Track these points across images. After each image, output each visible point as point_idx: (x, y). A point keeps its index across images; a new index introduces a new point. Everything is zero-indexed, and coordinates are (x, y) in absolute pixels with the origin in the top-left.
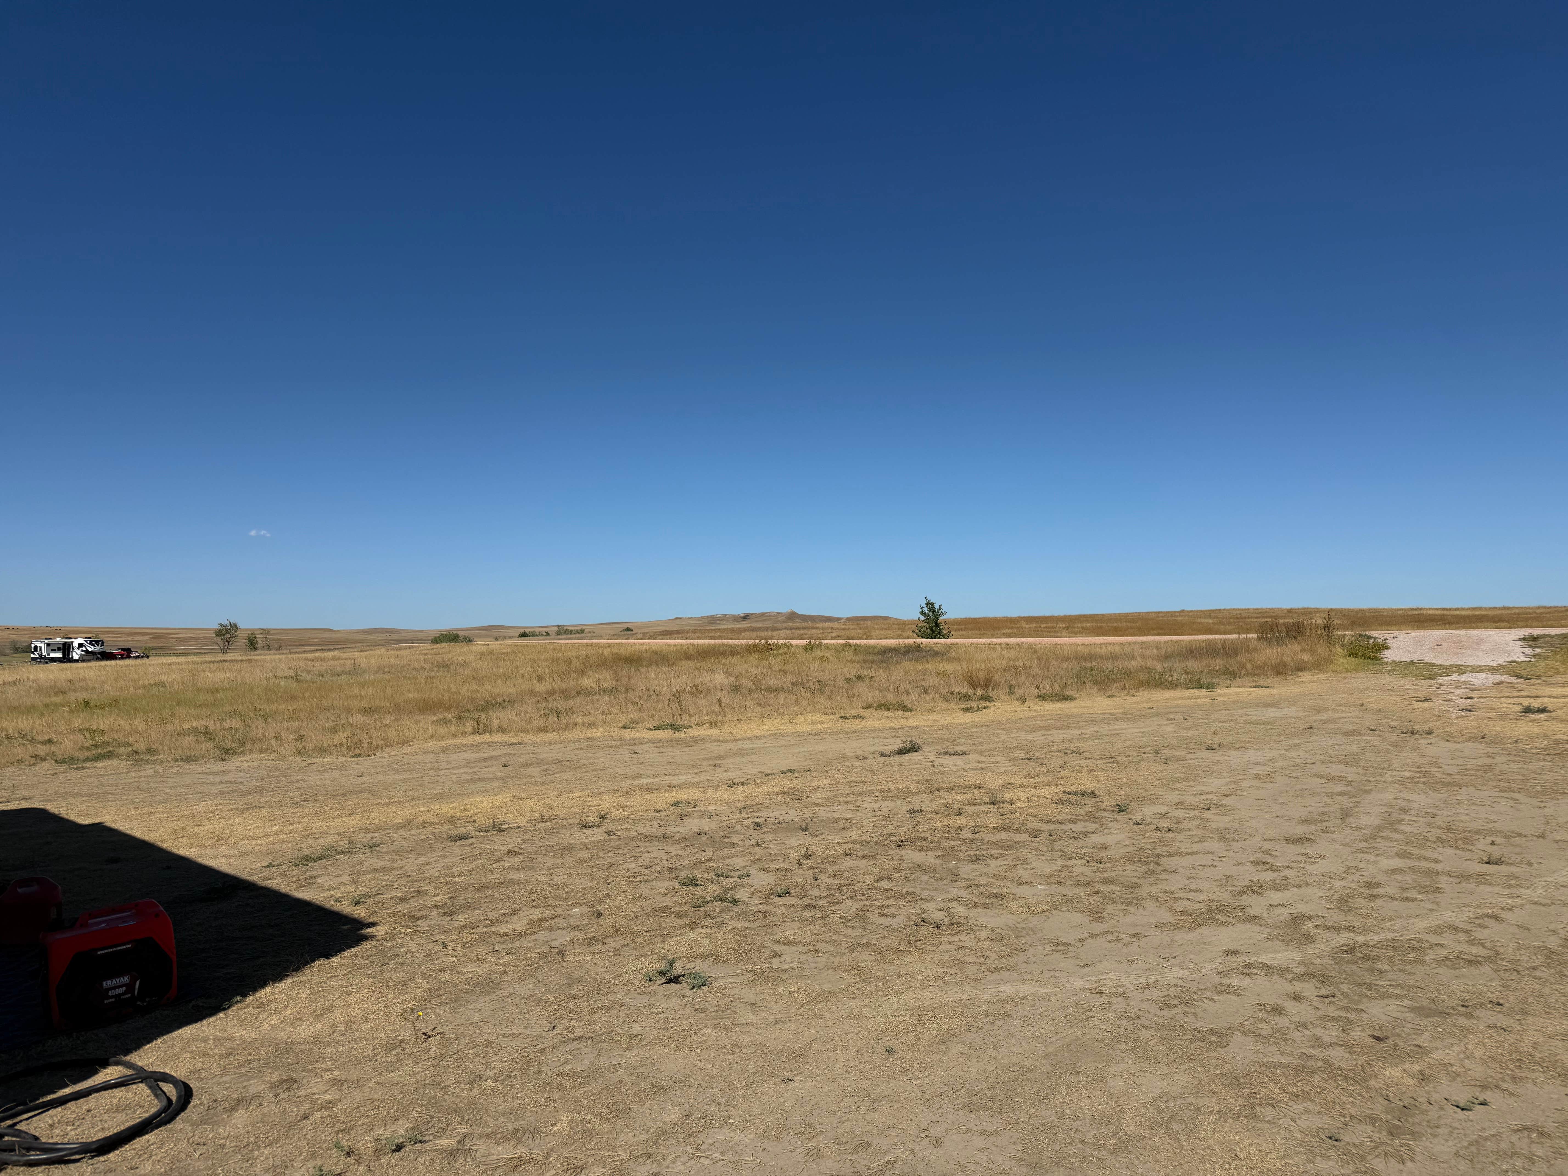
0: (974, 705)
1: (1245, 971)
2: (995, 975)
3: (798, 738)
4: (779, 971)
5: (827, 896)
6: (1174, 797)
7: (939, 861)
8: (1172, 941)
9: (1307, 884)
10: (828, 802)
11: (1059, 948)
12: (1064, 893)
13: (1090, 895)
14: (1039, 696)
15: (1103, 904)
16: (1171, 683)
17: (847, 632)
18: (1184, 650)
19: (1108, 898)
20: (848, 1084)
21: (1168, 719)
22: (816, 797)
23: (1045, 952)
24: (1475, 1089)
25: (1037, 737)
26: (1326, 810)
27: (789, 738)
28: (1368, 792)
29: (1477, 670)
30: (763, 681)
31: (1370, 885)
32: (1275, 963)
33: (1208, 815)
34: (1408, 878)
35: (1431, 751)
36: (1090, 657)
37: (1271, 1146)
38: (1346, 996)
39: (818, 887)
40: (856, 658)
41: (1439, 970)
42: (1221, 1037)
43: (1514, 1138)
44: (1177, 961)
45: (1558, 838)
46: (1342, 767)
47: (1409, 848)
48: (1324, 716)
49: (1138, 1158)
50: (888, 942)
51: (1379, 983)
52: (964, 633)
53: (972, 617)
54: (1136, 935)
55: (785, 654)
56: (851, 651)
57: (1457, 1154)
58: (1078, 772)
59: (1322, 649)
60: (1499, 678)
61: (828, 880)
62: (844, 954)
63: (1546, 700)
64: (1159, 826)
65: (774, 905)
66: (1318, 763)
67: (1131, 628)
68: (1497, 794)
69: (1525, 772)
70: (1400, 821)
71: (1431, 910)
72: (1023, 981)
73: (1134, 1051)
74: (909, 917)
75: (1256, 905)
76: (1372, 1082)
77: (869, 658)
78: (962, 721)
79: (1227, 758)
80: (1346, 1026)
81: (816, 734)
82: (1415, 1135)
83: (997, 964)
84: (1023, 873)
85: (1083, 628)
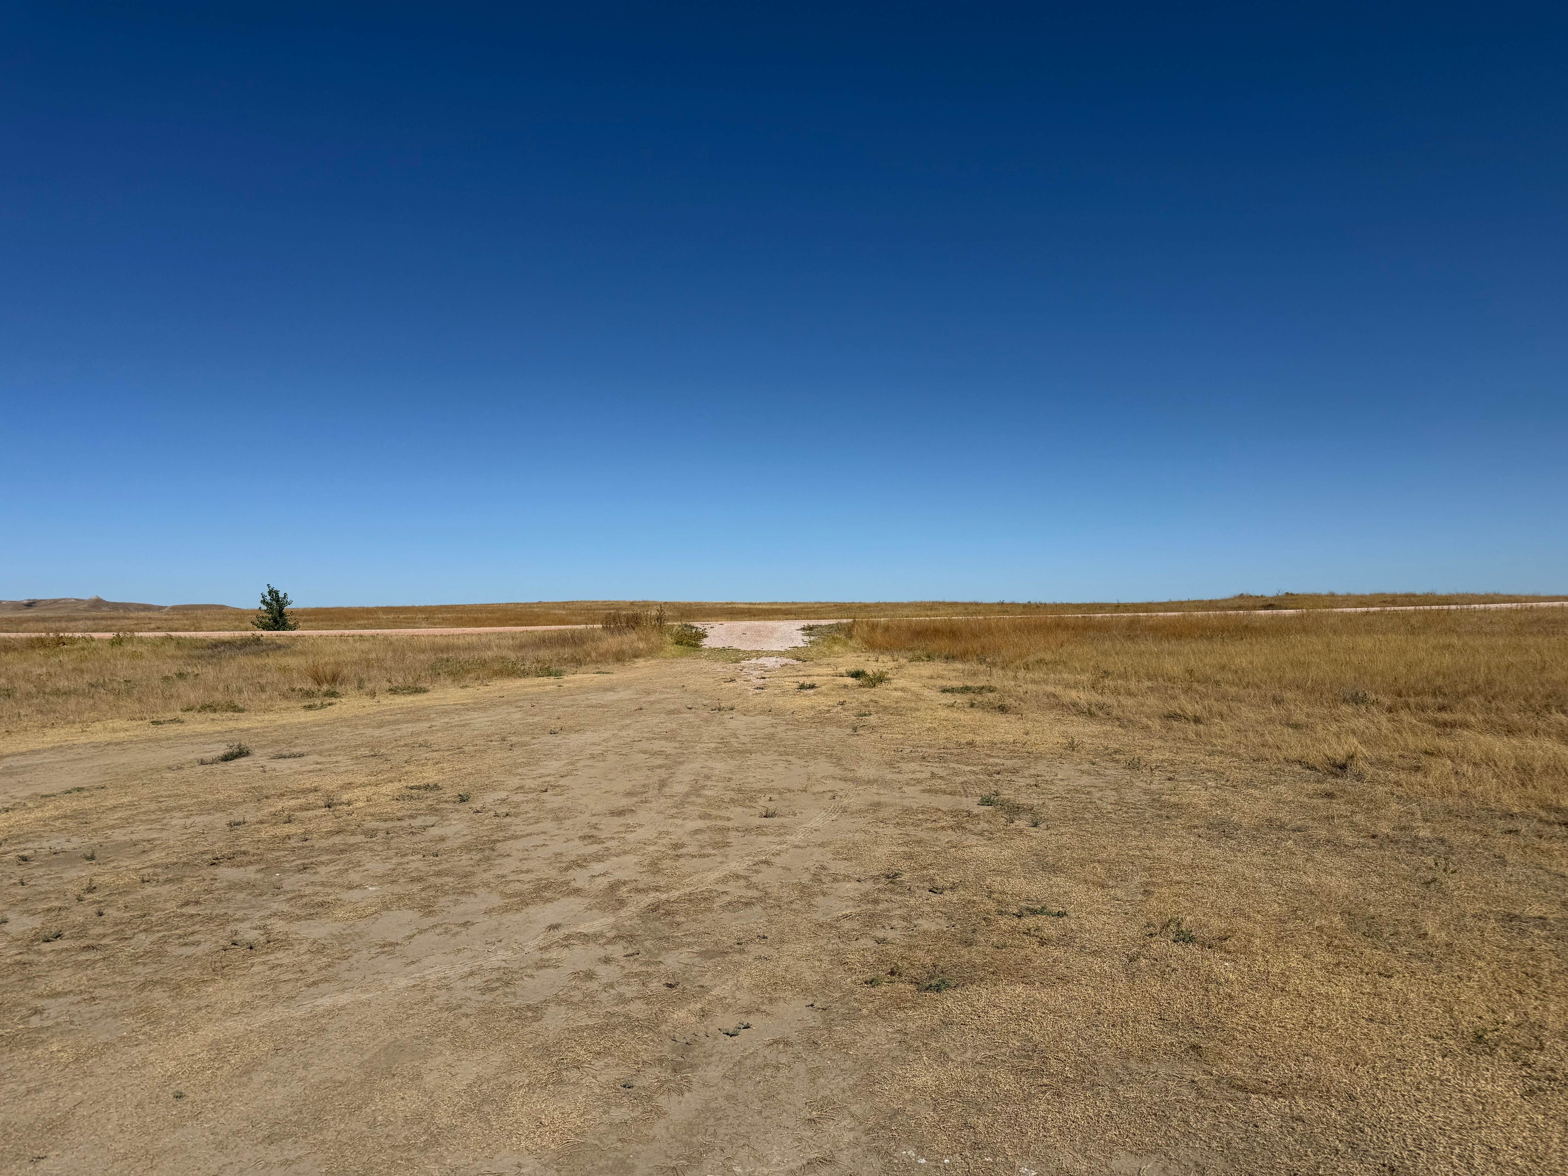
0: (318, 702)
1: (565, 943)
2: (312, 990)
3: (92, 750)
4: (38, 1030)
5: (113, 933)
6: (514, 782)
7: (259, 876)
8: (500, 924)
9: (625, 853)
10: (127, 822)
11: (386, 949)
12: (396, 892)
13: (423, 890)
14: (391, 690)
15: (435, 897)
16: (523, 672)
17: (170, 623)
18: (537, 640)
19: (441, 890)
20: (121, 1145)
21: (517, 707)
22: (112, 818)
23: (370, 956)
24: (741, 1015)
25: (386, 732)
26: (646, 782)
27: (80, 751)
28: (681, 763)
29: (770, 654)
30: (49, 683)
31: (676, 846)
32: (591, 931)
33: (545, 796)
34: (705, 837)
35: (733, 724)
36: (448, 648)
37: (573, 1107)
38: (648, 951)
39: (103, 923)
40: (179, 653)
41: (724, 915)
42: (537, 1011)
43: (767, 1052)
44: (502, 944)
45: (816, 790)
46: (663, 742)
47: (708, 810)
48: (652, 698)
49: (447, 1149)
50: (186, 974)
51: (675, 934)
52: (314, 624)
53: (324, 606)
54: (465, 924)
55: (83, 649)
56: (173, 644)
57: (724, 1077)
58: (423, 765)
59: (654, 638)
60: (785, 661)
61: (116, 914)
62: (130, 996)
63: (815, 678)
64: (498, 812)
65: (39, 953)
66: (644, 741)
67: (490, 618)
68: (776, 758)
69: (796, 737)
70: (704, 787)
71: (721, 863)
72: (343, 990)
73: (452, 1041)
74: (217, 942)
75: (579, 878)
76: (663, 1028)
77: (196, 652)
78: (302, 720)
79: (567, 741)
80: (644, 979)
81: (117, 744)
82: (693, 1067)
83: (316, 977)
84: (354, 877)
85: (443, 619)
